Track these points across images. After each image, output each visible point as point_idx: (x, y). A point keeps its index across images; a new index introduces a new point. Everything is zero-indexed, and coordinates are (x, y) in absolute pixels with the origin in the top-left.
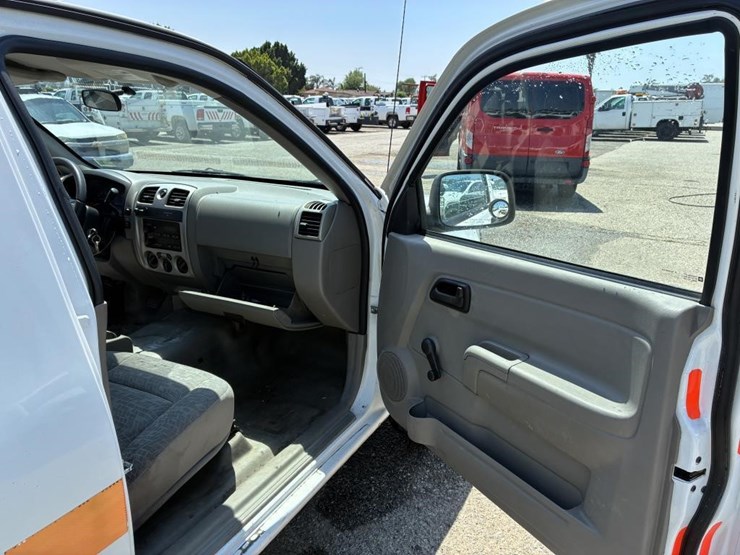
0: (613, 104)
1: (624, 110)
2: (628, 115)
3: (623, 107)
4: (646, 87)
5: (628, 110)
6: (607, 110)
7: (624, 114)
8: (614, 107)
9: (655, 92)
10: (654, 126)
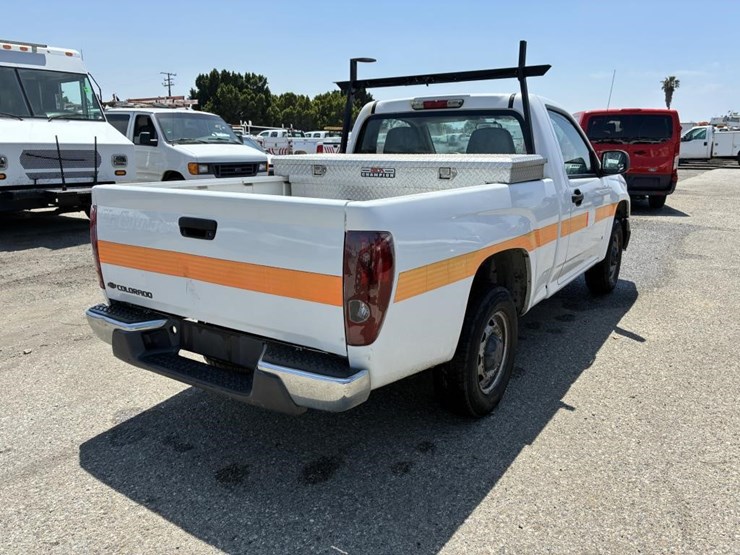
0: (695, 134)
1: (705, 141)
2: (709, 145)
3: (704, 138)
4: (726, 119)
5: (710, 140)
6: (689, 140)
7: (705, 144)
8: (696, 138)
9: (736, 124)
10: (736, 154)
